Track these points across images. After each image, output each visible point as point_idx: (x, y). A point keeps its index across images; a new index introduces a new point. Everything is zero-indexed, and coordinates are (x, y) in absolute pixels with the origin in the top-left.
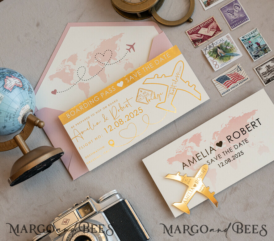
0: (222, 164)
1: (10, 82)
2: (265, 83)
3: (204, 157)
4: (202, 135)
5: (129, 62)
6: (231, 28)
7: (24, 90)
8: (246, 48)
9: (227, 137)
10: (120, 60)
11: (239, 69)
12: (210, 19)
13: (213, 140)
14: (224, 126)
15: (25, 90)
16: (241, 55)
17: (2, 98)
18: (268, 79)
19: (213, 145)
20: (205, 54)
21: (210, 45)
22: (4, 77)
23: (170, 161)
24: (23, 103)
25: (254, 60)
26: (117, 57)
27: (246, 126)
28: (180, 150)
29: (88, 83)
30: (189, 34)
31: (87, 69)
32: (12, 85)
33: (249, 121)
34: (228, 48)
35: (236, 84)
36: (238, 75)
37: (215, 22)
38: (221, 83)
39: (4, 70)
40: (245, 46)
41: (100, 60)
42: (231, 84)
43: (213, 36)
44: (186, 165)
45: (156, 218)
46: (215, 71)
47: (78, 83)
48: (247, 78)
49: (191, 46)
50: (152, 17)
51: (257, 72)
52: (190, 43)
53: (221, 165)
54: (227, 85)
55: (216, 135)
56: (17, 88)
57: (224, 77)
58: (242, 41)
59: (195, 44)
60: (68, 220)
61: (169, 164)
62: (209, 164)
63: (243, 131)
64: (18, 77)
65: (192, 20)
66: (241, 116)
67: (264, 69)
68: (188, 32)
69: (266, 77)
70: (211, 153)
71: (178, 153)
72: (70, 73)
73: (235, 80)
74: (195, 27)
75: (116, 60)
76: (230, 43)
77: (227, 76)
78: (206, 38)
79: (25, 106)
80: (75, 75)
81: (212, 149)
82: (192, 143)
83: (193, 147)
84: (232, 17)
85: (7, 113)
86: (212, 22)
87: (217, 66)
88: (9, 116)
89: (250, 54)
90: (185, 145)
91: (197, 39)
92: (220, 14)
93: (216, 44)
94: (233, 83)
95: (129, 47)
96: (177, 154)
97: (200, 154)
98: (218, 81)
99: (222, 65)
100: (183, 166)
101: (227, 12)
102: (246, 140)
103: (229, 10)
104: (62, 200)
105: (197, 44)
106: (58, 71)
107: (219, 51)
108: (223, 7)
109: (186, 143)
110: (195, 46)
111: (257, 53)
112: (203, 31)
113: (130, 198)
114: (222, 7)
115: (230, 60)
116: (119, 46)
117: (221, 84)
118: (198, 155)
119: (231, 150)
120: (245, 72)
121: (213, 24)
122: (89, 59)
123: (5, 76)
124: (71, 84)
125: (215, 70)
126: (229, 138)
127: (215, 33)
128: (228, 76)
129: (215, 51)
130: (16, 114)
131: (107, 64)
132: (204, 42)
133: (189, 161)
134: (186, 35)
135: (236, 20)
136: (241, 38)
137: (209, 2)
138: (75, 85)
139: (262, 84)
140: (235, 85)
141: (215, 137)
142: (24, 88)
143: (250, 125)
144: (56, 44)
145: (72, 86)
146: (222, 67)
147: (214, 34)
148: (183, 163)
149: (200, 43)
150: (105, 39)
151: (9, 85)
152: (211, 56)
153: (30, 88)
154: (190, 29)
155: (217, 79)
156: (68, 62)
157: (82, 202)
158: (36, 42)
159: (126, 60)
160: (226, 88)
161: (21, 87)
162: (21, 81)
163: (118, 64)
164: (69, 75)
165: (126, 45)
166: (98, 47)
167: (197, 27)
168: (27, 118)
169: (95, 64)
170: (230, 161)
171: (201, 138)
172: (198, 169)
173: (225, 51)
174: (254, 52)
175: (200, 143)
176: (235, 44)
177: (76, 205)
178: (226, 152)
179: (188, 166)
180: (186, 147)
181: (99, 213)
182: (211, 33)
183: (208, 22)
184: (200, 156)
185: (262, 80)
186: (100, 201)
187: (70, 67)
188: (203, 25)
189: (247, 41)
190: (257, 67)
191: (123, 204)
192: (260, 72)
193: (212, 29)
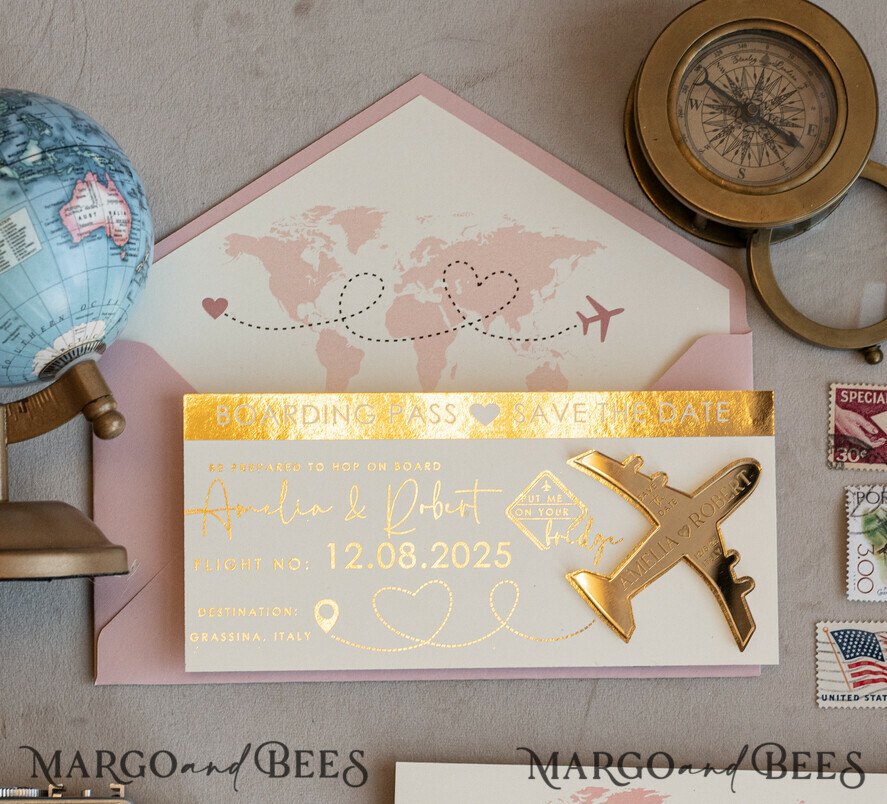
1: (90, 203)
5: (558, 366)
7: (123, 260)
10: (531, 341)
15: (128, 263)
17: (29, 249)
20: (850, 510)
22: (79, 170)
24: (91, 311)
26: (525, 321)
29: (359, 350)
30: (837, 402)
31: (390, 296)
32: (94, 219)
38: (844, 653)
39: (93, 140)
41: (459, 292)
42: (874, 681)
46: (850, 598)
47: (323, 324)
49: (817, 452)
50: (744, 251)
52: (822, 438)
54: (860, 674)
56: (104, 240)
57: (867, 637)
59: (837, 454)
64: (128, 198)
65: (877, 359)
72: (317, 270)
74: (876, 388)
75: (518, 330)
77: (877, 642)
79: (94, 322)
80: (331, 291)
85: (11, 315)
87: (865, 585)
88: (12, 329)
91: (855, 439)
95: (591, 312)
98: (836, 638)
104: (8, 728)
105: (843, 454)
106: (275, 235)
109: (589, 800)
110: (831, 458)
116: (556, 285)
117: (841, 657)
122: (419, 261)
123: (86, 167)
124: (294, 315)
125: (853, 594)
128: (884, 646)
130: (42, 336)
131: (476, 324)
132: (874, 466)
134: (825, 395)
138: (306, 327)
142: (127, 254)
144: (328, 129)
145: (297, 325)
146: (883, 598)
149: (858, 458)
150: (523, 227)
151: (81, 214)
152: (869, 532)
153: (144, 261)
154: (851, 387)
155: (839, 632)
156: (333, 222)
157: (88, 793)
158: (258, 73)
159: (552, 351)
160: (851, 685)
161: (118, 243)
162: (133, 219)
163: (515, 350)
164: (309, 276)
165: (588, 297)
166: (479, 236)
167: (881, 395)
168: (72, 370)
169: (427, 295)
177: (56, 792)
187: (330, 249)
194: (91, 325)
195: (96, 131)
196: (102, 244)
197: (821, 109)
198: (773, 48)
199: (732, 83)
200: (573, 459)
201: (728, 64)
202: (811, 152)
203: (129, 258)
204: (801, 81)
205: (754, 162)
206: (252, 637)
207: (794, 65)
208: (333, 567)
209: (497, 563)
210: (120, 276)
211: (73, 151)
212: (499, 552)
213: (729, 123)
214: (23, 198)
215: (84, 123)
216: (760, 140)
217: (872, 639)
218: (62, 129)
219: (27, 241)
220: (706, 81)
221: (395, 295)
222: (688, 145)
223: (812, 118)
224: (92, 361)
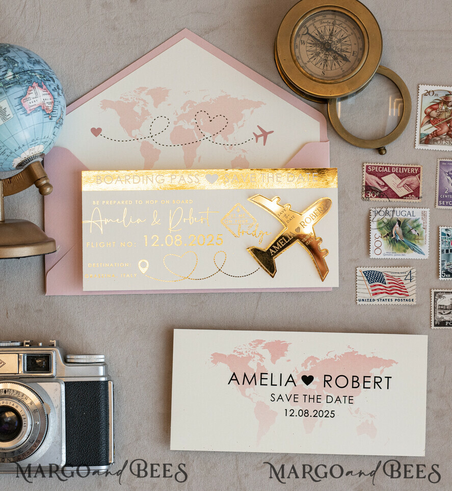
0: (292, 411)
1: (34, 96)
2: (435, 324)
3: (272, 385)
4: (289, 348)
5: (245, 156)
6: (437, 203)
7: (50, 119)
8: (440, 251)
9: (325, 376)
10: (233, 145)
11: (409, 277)
12: (414, 168)
13: (302, 366)
14: (332, 356)
15: (52, 120)
16: (426, 257)
17: (8, 117)
18: (442, 320)
19: (297, 376)
20: (372, 219)
21: (389, 209)
22: (30, 82)
23: (217, 358)
24: (36, 141)
25: (440, 276)
26: (230, 137)
27: (364, 377)
28: (241, 351)
29: (159, 150)
30: (367, 171)
31: (172, 126)
32: (36, 103)
33: (375, 372)
34: (413, 231)
35: (390, 298)
36: (401, 285)
37: (419, 178)
38: (369, 281)
39: (37, 67)
40: (440, 245)
41: (202, 124)
42: (381, 293)
43: (402, 198)
44: (237, 380)
45: (141, 432)
46: (371, 257)
47: (143, 139)
48: (413, 300)
49: (359, 193)
51: (435, 298)
52: (360, 187)
53: (289, 413)
54: (375, 290)
55: (311, 361)
56: (41, 112)
57: (378, 274)
58: (440, 235)
59: (366, 194)
60: (2, 363)
61: (212, 361)
62: (273, 399)
63: (356, 382)
64: (52, 92)
65: (384, 153)
66: (367, 356)
67: (446, 301)
68: (367, 166)
69: (442, 315)
70: (285, 385)
71: (235, 354)
72: (140, 115)
73: (391, 290)
74: (383, 165)
75: (227, 141)
76: (422, 226)
77: (383, 276)
78: (389, 194)
80: (146, 124)
81: (291, 379)
82: (267, 351)
83: (265, 358)
84: (450, 187)
86: (414, 175)
87: (378, 251)
88: (2, 150)
89: (440, 263)
90: (254, 347)
91: (374, 187)
92: (435, 170)
93: (398, 214)
94: (387, 293)
95: (259, 133)
96: (233, 353)
97: (269, 377)
98: (365, 274)
99: (388, 254)
100: (231, 379)
101: (448, 173)
102: (351, 398)
104: (9, 314)
105: (369, 194)
106: (122, 100)
107: (397, 229)
108: (447, 160)
109: (257, 345)
110: (364, 196)
112: (392, 181)
113: (119, 376)
114: (444, 160)
115: (404, 253)
116: (245, 121)
117: (367, 282)
118: (264, 376)
119: (319, 400)
120: (415, 287)
121: (414, 179)
122: (185, 111)
123: (33, 80)
124: (130, 135)
125: (373, 255)
126: (328, 378)
127: (407, 196)
128: (386, 278)
129: (390, 225)
130: (16, 152)
131: (209, 138)
132: (382, 199)
133: (245, 375)
134: (361, 168)
136: (442, 229)
137: (430, 138)
138: (136, 140)
139: (429, 321)
140: (387, 298)
141: (309, 364)
142: (52, 117)
143: (372, 379)
144: (145, 52)
145: (132, 139)
146: (386, 257)
147: (405, 196)
148: (234, 374)
149: (375, 196)
150: (229, 95)
151: (31, 101)
152: (379, 228)
153: (61, 118)
154: (373, 164)
155: (366, 272)
156: (147, 94)
157: (41, 344)
158: (114, 29)
159: (242, 150)
160: (372, 295)
161: (47, 112)
162: (54, 101)
163: (226, 149)
164: (137, 118)
165: (258, 126)
166: (210, 100)
167: (386, 168)
168: (30, 165)
169: (188, 126)
170: (306, 415)
171: (286, 352)
172: (251, 397)
173: (407, 234)
174: (448, 263)
175: (279, 359)
176: (428, 233)
177: (27, 343)
178: (310, 398)
179: (239, 384)
180: (254, 351)
181: (56, 381)
182: (402, 192)
183: (409, 170)
184: (267, 379)
185: (435, 316)
186: (69, 361)
187: (145, 105)
188: (397, 170)
189: (449, 239)
190: (438, 291)
191: (102, 388)
192: (437, 302)
193: (407, 185)
194: (37, 147)
195: (38, 62)
196: (41, 113)
197: (358, 44)
198: (337, 18)
199: (319, 33)
200: (250, 198)
201: (318, 25)
202: (354, 63)
204: (350, 32)
205: (329, 68)
206: (111, 276)
207: (347, 25)
208: (146, 245)
210: (50, 125)
211: (27, 73)
213: (318, 51)
214: (5, 95)
215: (33, 59)
216: (332, 58)
217: (381, 275)
218: (23, 63)
219: (7, 114)
220: (308, 33)
221: (174, 126)
222: (300, 61)
223: (355, 48)
224: (38, 162)
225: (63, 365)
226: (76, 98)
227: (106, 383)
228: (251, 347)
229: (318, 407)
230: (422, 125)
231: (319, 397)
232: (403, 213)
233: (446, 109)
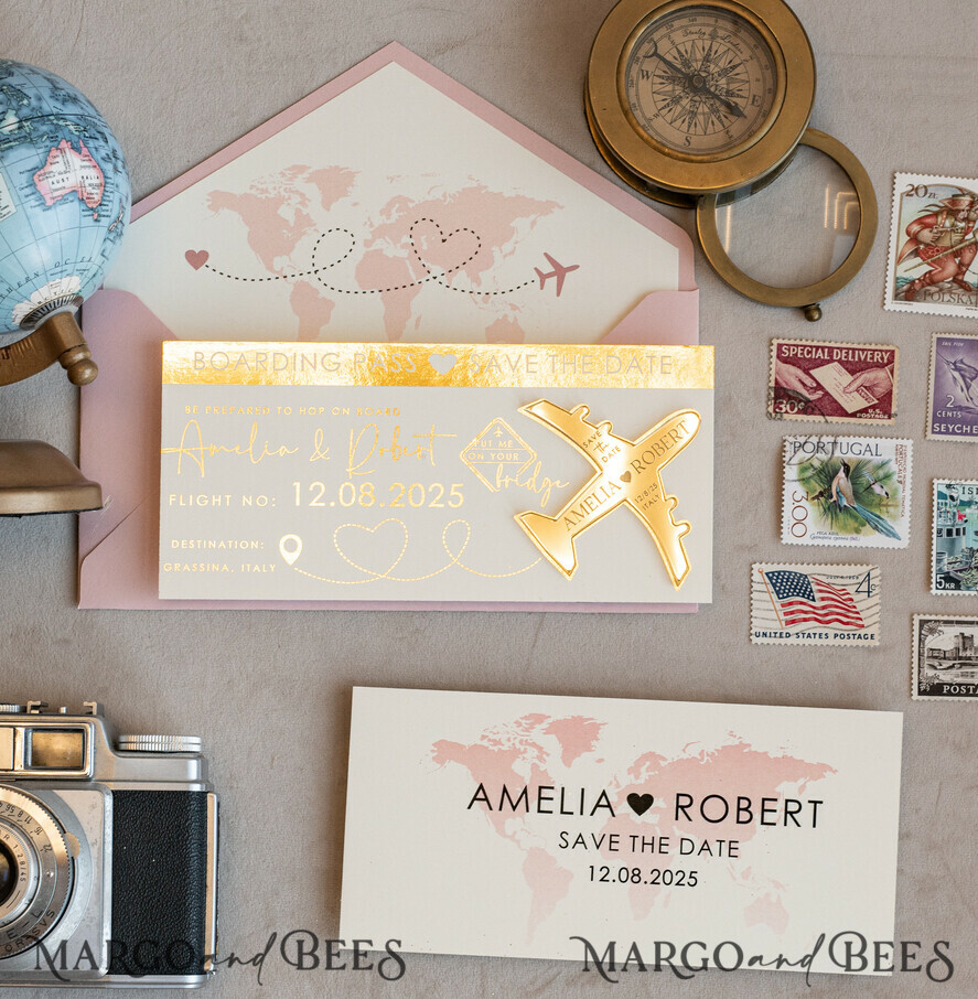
0: (605, 871)
1: (63, 169)
2: (920, 689)
3: (562, 812)
4: (602, 733)
6: (929, 429)
7: (96, 220)
8: (934, 531)
9: (678, 795)
10: (492, 294)
11: (864, 587)
12: (881, 351)
13: (629, 774)
14: (693, 752)
15: (101, 224)
16: (904, 543)
18: (936, 682)
19: (618, 794)
20: (786, 459)
21: (824, 439)
22: (53, 138)
23: (446, 751)
24: (65, 267)
25: (933, 586)
26: (485, 276)
27: (764, 800)
28: (497, 737)
29: (330, 301)
30: (778, 357)
31: (360, 251)
32: (66, 184)
33: (786, 790)
34: (877, 488)
35: (824, 631)
36: (848, 603)
37: (892, 372)
38: (778, 593)
39: (70, 109)
40: (935, 520)
41: (425, 247)
42: (805, 620)
43: (854, 415)
44: (486, 799)
45: (278, 909)
46: (783, 542)
47: (298, 277)
48: (872, 636)
49: (760, 404)
50: (693, 211)
51: (920, 634)
52: (763, 389)
53: (598, 875)
54: (792, 613)
55: (648, 763)
56: (76, 203)
57: (799, 580)
58: (935, 497)
59: (777, 406)
61: (434, 758)
62: (564, 844)
63: (746, 809)
64: (102, 163)
65: (816, 317)
66: (772, 755)
67: (946, 640)
68: (780, 346)
69: (936, 672)
70: (592, 814)
71: (486, 743)
72: (292, 225)
73: (826, 615)
74: (816, 343)
76: (895, 477)
77: (810, 583)
78: (826, 406)
79: (68, 278)
80: (306, 243)
81: (604, 802)
82: (553, 737)
83: (548, 755)
84: (957, 394)
86: (881, 366)
87: (799, 529)
89: (934, 558)
90: (527, 730)
91: (795, 391)
92: (924, 356)
93: (845, 451)
94: (817, 620)
95: (547, 268)
96: (479, 742)
97: (556, 794)
98: (770, 579)
99: (821, 535)
100: (475, 799)
101: (954, 364)
102: (733, 845)
103: (962, 362)
105: (782, 406)
106: (253, 192)
107: (842, 482)
108: (952, 336)
109: (532, 726)
110: (771, 409)
111: (961, 571)
112: (832, 377)
113: (231, 787)
114: (947, 336)
115: (855, 535)
116: (516, 242)
117: (774, 596)
118: (545, 793)
119: (664, 849)
120: (878, 608)
121: (881, 374)
122: (388, 218)
123: (60, 135)
124: (270, 268)
125: (787, 538)
126: (684, 801)
127: (865, 411)
128: (815, 588)
129: (827, 474)
130: (20, 290)
131: (440, 278)
132: (812, 418)
133: (505, 790)
134: (767, 350)
135: (964, 413)
136: (940, 486)
137: (917, 287)
138: (281, 278)
139: (907, 683)
140: (818, 631)
141: (643, 769)
142: (99, 215)
143: (780, 806)
144: (307, 92)
145: (273, 276)
146: (816, 542)
147: (861, 411)
148: (481, 787)
149: (796, 409)
150: (486, 187)
151: (54, 179)
152: (803, 480)
153: (119, 220)
154: (792, 342)
155: (773, 573)
156: (309, 180)
157: (63, 710)
158: (241, 39)
159: (511, 304)
160: (783, 623)
161: (90, 206)
162: (106, 183)
163: (476, 303)
164: (285, 231)
165: (546, 254)
166: (444, 195)
167: (820, 351)
168: (50, 320)
169: (395, 250)
170: (636, 879)
171: (594, 743)
172: (517, 837)
173: (862, 493)
174: (952, 559)
175: (579, 756)
176: (908, 492)
177: (34, 707)
178: (644, 844)
179: (491, 809)
180: (525, 738)
181: (95, 788)
182: (852, 402)
183: (869, 356)
184: (552, 799)
185: (919, 672)
186: (123, 746)
187: (305, 205)
188: (844, 355)
189: (955, 506)
190: (927, 617)
191: (194, 806)
192: (926, 642)
193: (865, 387)
194: (66, 280)
195: (75, 100)
196: (76, 206)
197: (765, 80)
198: (721, 23)
199: (682, 55)
200: (524, 407)
201: (678, 37)
202: (755, 122)
203: (102, 218)
204: (746, 54)
205: (700, 130)
206: (220, 568)
207: (741, 39)
208: (298, 503)
209: (450, 503)
210: (95, 235)
211: (49, 120)
212: (453, 493)
213: (677, 93)
215: (63, 92)
216: (706, 110)
217: (804, 581)
218: (39, 99)
219: (2, 204)
220: (655, 54)
221: (365, 250)
222: (637, 113)
223: (757, 89)
224: (69, 313)
225: (111, 754)
226: (155, 185)
227: (202, 796)
228: (519, 730)
229: (660, 862)
230: (899, 260)
231: (663, 841)
232: (856, 449)
233: (953, 225)
